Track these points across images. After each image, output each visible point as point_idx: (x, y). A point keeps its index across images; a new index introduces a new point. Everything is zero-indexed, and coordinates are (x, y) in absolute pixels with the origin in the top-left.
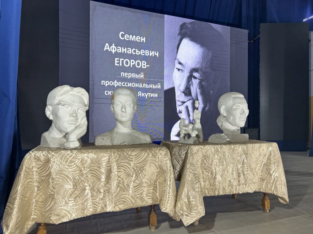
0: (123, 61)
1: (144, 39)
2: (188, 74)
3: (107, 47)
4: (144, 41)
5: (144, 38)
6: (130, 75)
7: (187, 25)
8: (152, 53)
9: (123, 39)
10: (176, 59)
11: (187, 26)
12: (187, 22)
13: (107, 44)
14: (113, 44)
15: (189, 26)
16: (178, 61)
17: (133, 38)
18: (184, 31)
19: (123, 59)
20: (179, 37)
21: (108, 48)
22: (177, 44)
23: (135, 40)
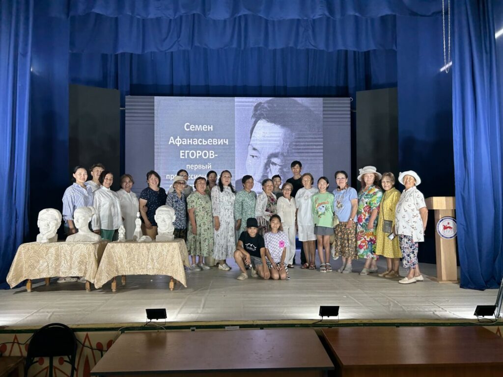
0: (188, 153)
1: (212, 128)
2: (266, 161)
3: (172, 140)
4: (212, 130)
5: (212, 126)
6: (196, 167)
7: (262, 104)
8: (221, 142)
9: (189, 130)
10: (249, 145)
11: (263, 106)
12: (263, 102)
13: (172, 138)
14: (178, 137)
15: (266, 105)
16: (253, 147)
17: (198, 128)
18: (258, 112)
19: (188, 151)
20: (254, 120)
21: (173, 142)
22: (250, 129)
23: (201, 130)
